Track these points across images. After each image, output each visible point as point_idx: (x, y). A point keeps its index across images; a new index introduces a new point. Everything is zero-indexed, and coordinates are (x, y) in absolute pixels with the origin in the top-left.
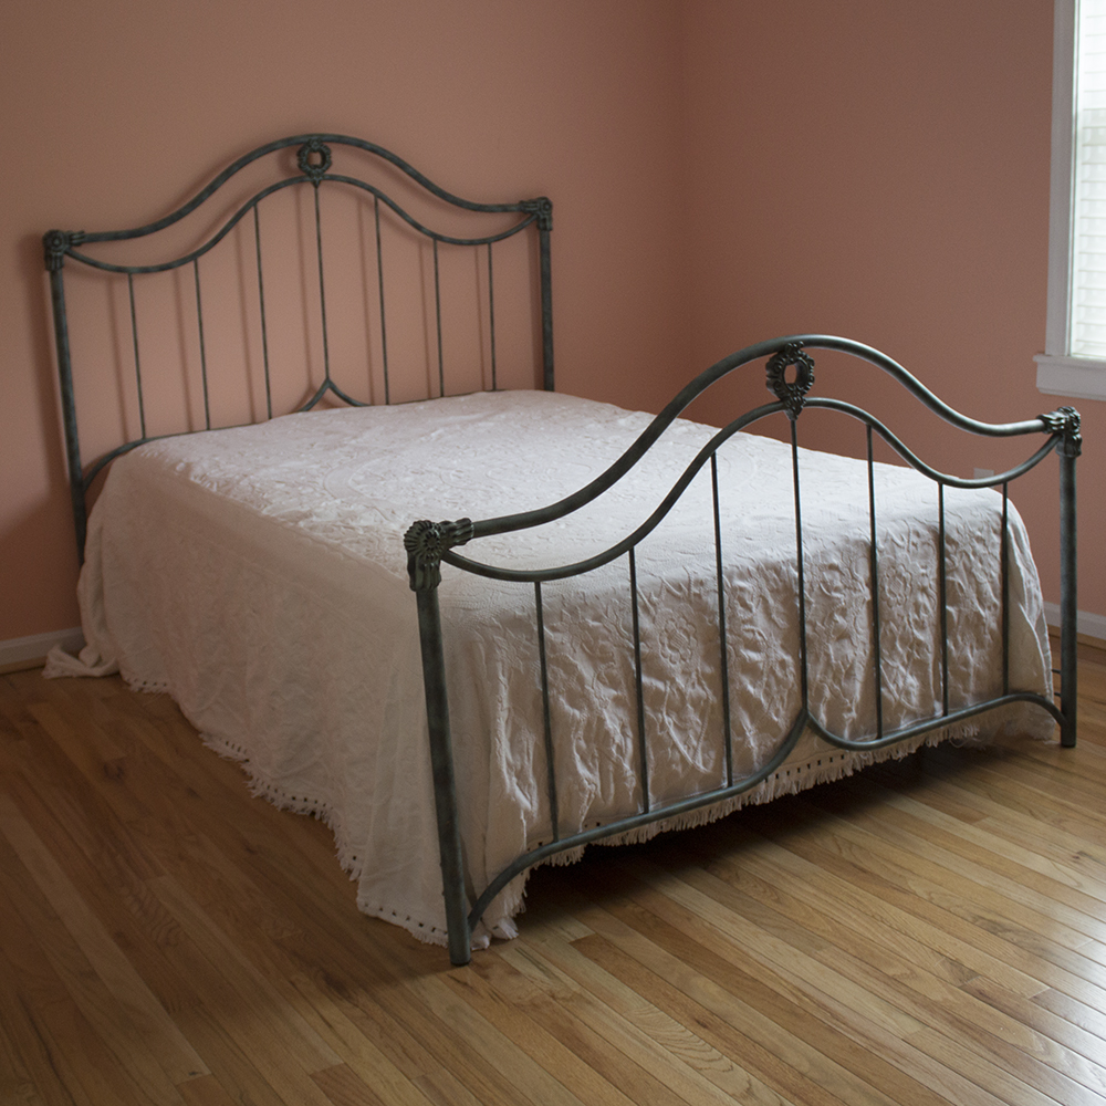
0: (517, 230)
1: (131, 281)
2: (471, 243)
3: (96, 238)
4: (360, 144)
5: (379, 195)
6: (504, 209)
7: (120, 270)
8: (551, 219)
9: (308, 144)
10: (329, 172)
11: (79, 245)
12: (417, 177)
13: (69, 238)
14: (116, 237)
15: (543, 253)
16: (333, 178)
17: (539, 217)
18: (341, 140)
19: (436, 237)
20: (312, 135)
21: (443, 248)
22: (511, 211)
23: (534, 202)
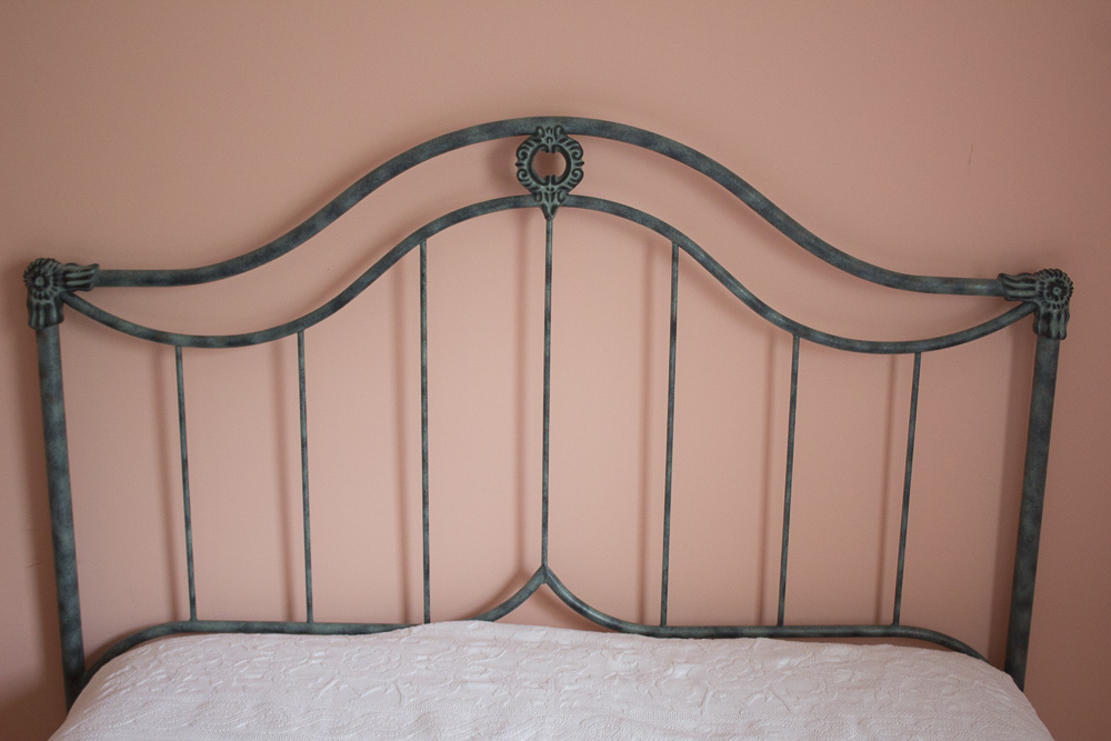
0: (983, 331)
1: (179, 358)
2: (874, 348)
3: (113, 279)
4: (647, 140)
5: (679, 241)
6: (957, 286)
7: (157, 337)
8: (1065, 315)
9: (535, 136)
10: (578, 191)
11: (85, 288)
12: (767, 211)
13: (62, 277)
14: (150, 280)
15: (1041, 381)
16: (584, 202)
17: (1036, 309)
18: (605, 130)
19: (799, 332)
20: (543, 119)
21: (810, 355)
22: (973, 293)
23: (1028, 278)
